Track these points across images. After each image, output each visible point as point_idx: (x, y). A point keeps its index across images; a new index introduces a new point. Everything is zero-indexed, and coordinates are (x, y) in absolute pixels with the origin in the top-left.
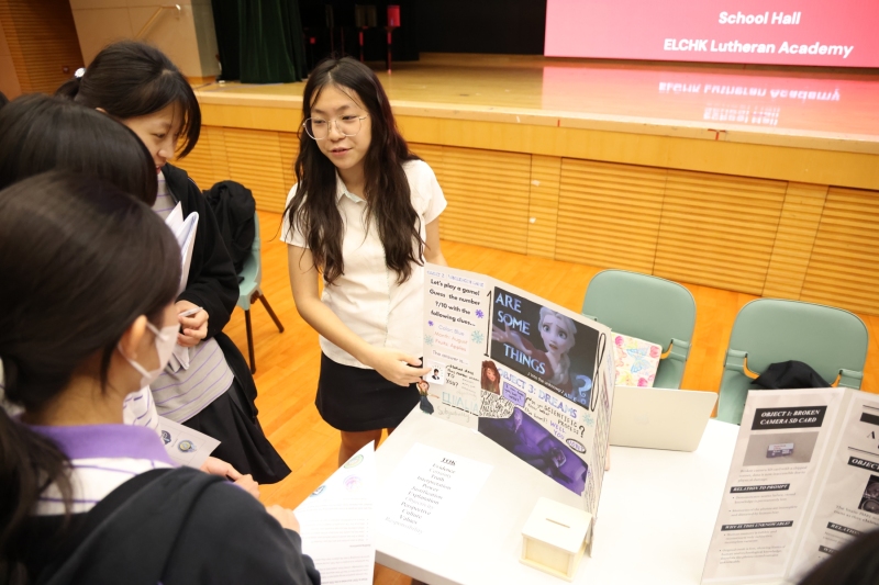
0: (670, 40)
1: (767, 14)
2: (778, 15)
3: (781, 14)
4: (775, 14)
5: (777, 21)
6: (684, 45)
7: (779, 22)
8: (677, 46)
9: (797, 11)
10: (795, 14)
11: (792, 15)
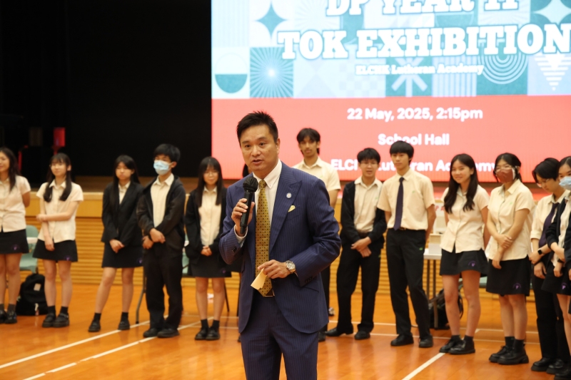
0: (336, 160)
1: (420, 135)
2: (430, 136)
3: (433, 136)
4: (427, 136)
5: (429, 142)
6: (350, 165)
7: (432, 143)
8: (343, 166)
9: (446, 133)
10: (444, 135)
11: (441, 136)
